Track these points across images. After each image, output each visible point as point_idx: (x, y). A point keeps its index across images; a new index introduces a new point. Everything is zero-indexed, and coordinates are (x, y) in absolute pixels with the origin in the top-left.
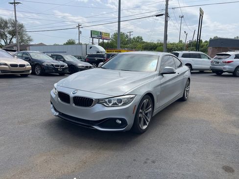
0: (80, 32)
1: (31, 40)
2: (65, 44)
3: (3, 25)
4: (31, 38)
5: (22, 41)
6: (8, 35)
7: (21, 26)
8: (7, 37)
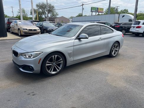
0: (83, 9)
1: (57, 15)
2: (77, 16)
3: (44, 7)
4: (58, 13)
5: (53, 15)
6: (47, 12)
7: (53, 7)
8: (46, 13)
